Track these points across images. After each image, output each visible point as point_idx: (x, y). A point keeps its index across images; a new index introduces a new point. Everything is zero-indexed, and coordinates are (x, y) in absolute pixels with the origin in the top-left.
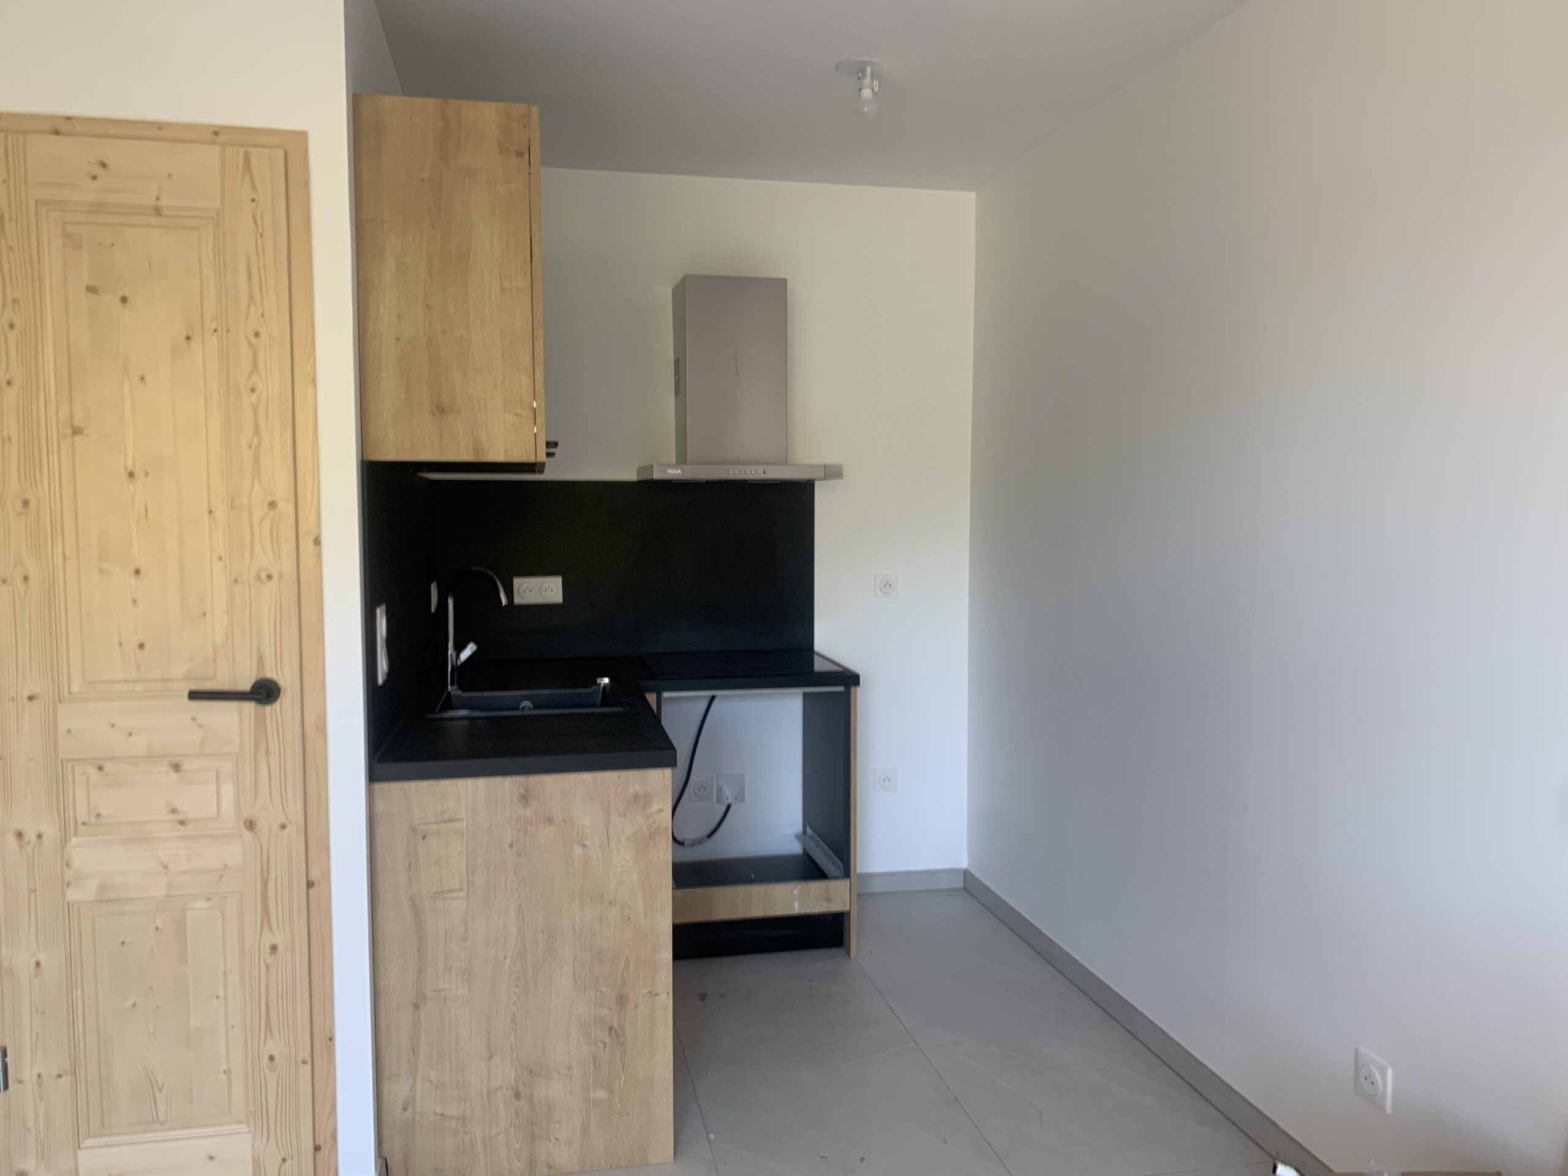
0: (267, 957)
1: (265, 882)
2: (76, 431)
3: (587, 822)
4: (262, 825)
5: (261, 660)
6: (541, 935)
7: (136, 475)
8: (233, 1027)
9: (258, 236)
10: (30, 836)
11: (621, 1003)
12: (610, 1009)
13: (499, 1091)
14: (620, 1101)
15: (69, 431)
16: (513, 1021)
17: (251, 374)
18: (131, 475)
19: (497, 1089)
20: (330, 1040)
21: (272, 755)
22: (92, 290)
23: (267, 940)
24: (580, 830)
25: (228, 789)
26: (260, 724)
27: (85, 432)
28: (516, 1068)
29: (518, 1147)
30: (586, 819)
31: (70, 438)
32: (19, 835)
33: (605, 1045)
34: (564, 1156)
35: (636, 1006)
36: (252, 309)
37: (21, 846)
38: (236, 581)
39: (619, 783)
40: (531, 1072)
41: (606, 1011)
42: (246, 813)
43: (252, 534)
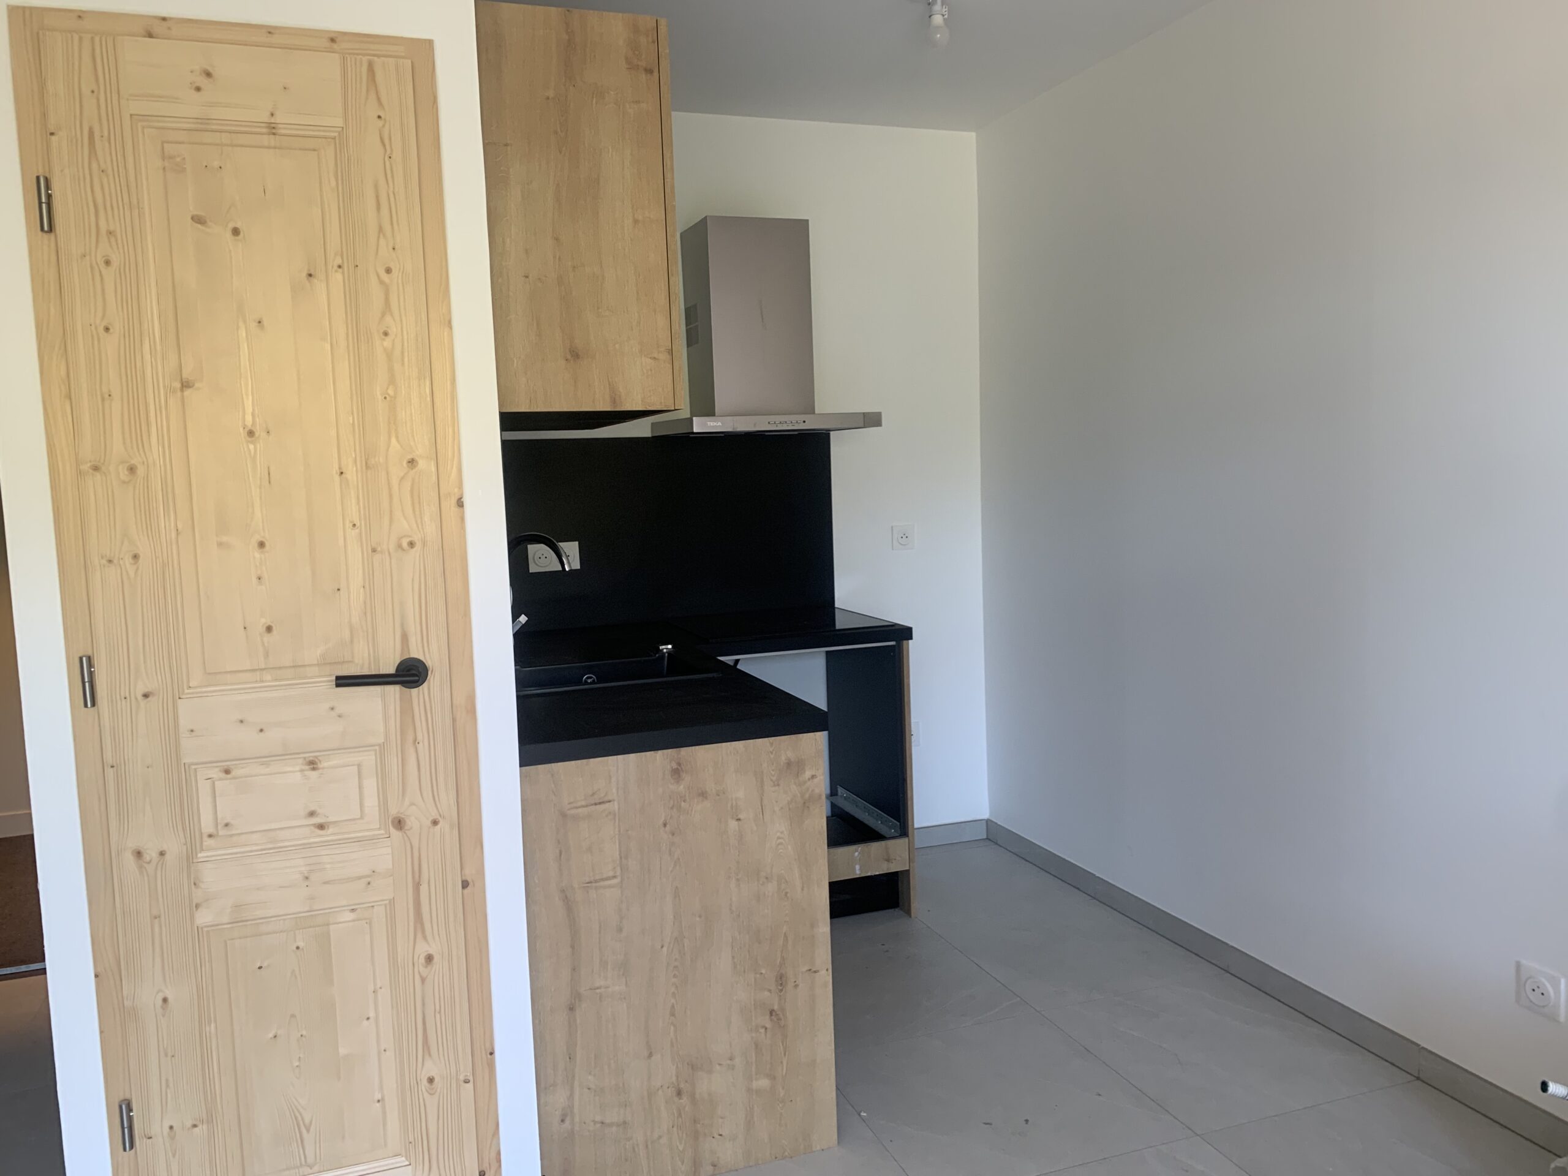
0: (422, 969)
1: (417, 886)
2: (186, 385)
3: (741, 794)
4: (411, 823)
5: (405, 638)
6: (698, 919)
7: (257, 434)
8: (385, 1050)
9: (387, 158)
10: (151, 854)
11: (781, 984)
12: (770, 991)
13: (660, 1092)
14: (783, 1088)
15: (178, 385)
16: (673, 1014)
17: (383, 315)
18: (251, 433)
19: (658, 1090)
20: (491, 1054)
21: (421, 743)
22: (198, 220)
23: (422, 949)
24: (734, 804)
25: (371, 785)
26: (406, 710)
27: (197, 385)
28: (677, 1064)
29: (681, 1148)
30: (740, 790)
31: (179, 394)
32: (139, 854)
33: (766, 1029)
34: (728, 1152)
35: (796, 986)
36: (382, 241)
37: (141, 868)
38: (374, 551)
39: (771, 750)
40: (693, 1067)
41: (767, 993)
42: (394, 811)
43: (391, 496)
